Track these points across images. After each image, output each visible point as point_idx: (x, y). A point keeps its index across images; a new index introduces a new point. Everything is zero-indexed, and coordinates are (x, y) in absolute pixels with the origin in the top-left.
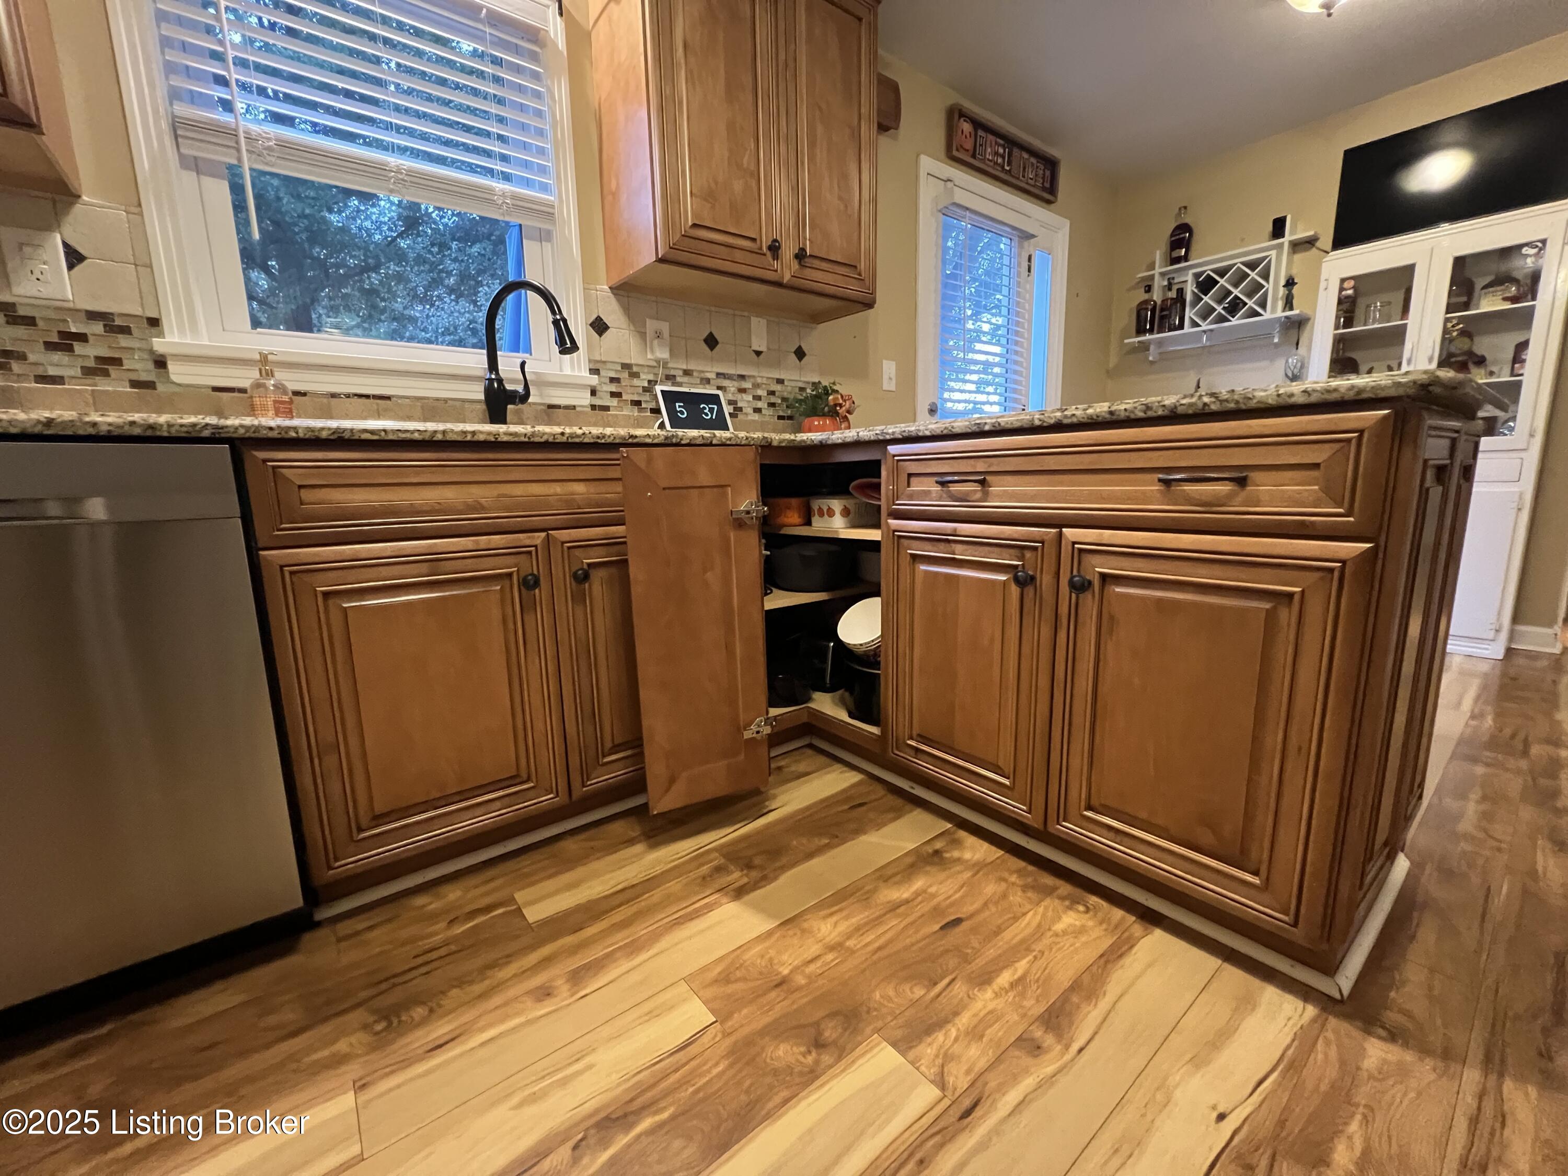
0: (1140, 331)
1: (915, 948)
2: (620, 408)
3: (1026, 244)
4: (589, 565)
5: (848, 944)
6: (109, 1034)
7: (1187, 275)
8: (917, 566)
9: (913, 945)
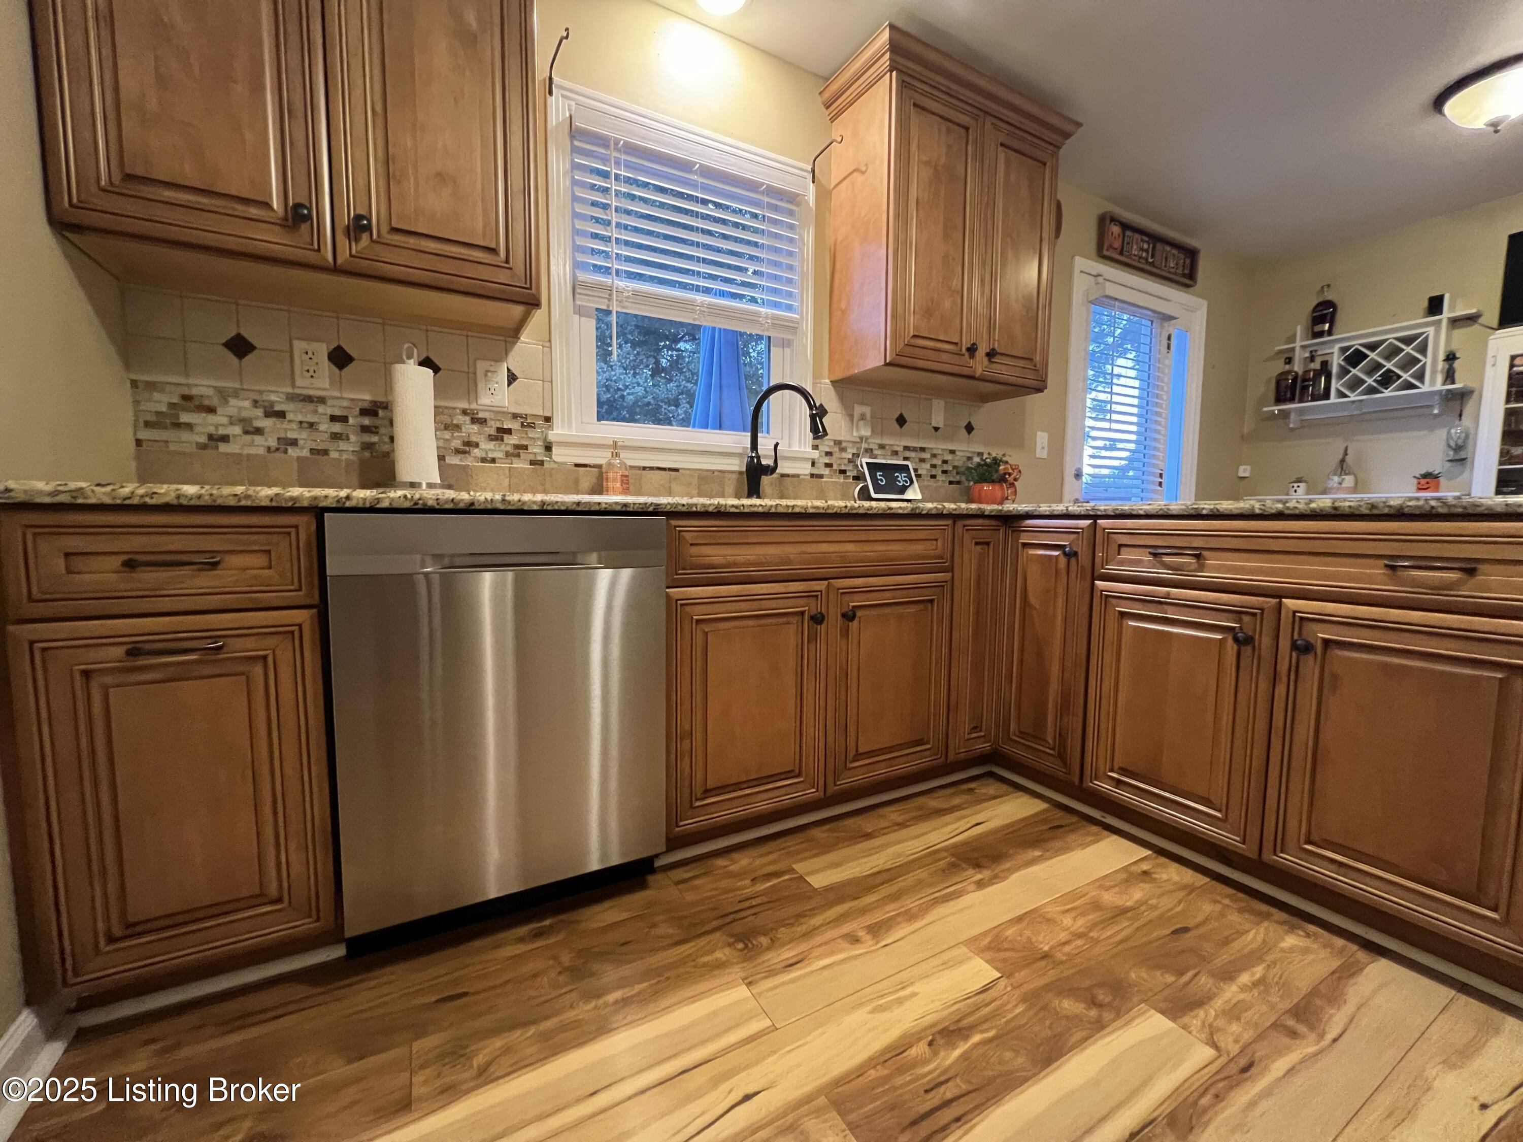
0: (1279, 400)
1: (1155, 944)
2: (831, 476)
3: (1166, 324)
4: (853, 607)
5: (1091, 934)
6: (551, 926)
7: (1333, 347)
8: (1124, 622)
9: (1150, 942)
